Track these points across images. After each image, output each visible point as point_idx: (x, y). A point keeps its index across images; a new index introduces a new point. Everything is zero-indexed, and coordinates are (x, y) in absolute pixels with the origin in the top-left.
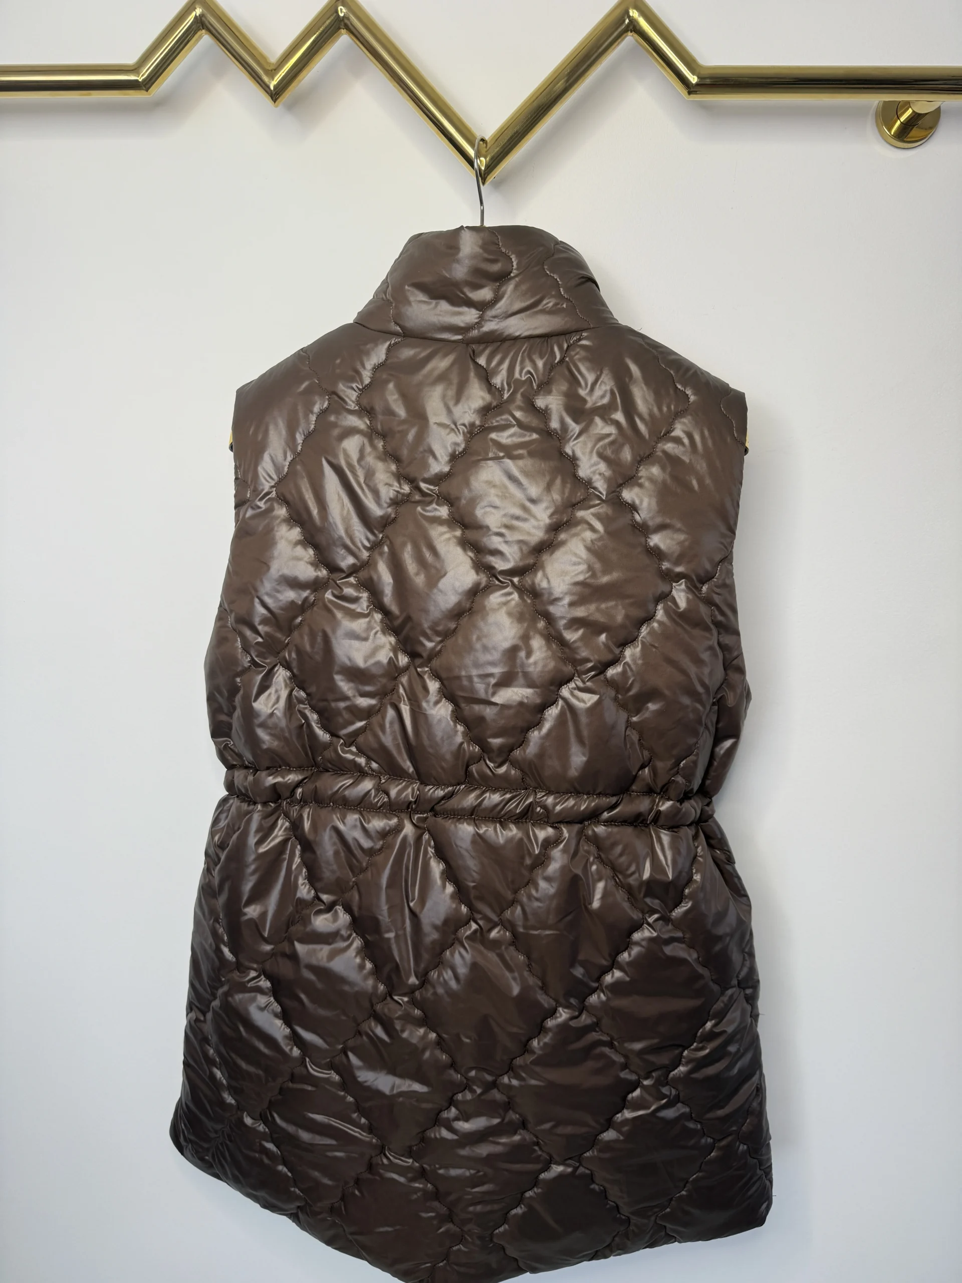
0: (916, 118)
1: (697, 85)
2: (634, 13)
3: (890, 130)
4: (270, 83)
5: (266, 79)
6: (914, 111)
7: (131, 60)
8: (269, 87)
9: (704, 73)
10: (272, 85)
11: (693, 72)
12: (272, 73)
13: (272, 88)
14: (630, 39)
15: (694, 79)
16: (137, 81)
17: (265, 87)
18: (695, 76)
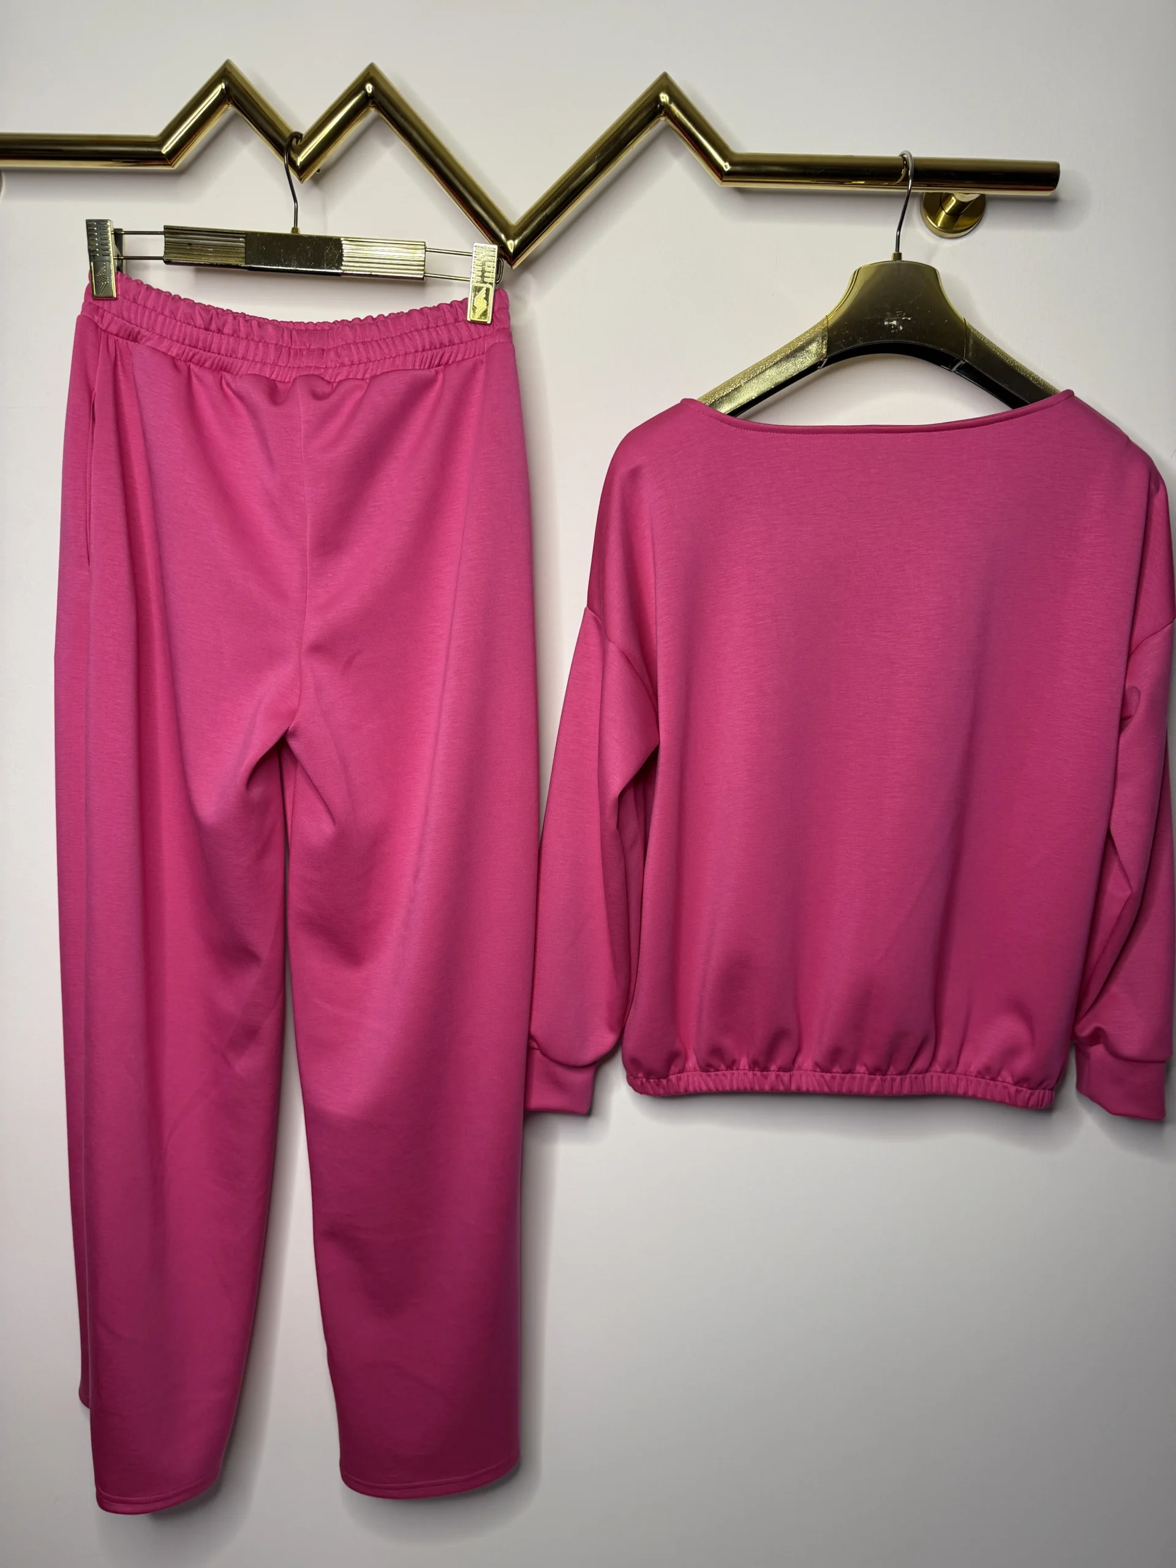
0: (961, 206)
1: (729, 173)
2: (664, 98)
3: (935, 220)
4: (297, 157)
5: (292, 154)
6: (957, 201)
7: (155, 132)
8: (295, 162)
9: (735, 159)
10: (300, 160)
11: (725, 159)
12: (299, 149)
13: (298, 164)
14: (661, 122)
15: (726, 167)
16: (160, 153)
17: (290, 161)
18: (727, 164)
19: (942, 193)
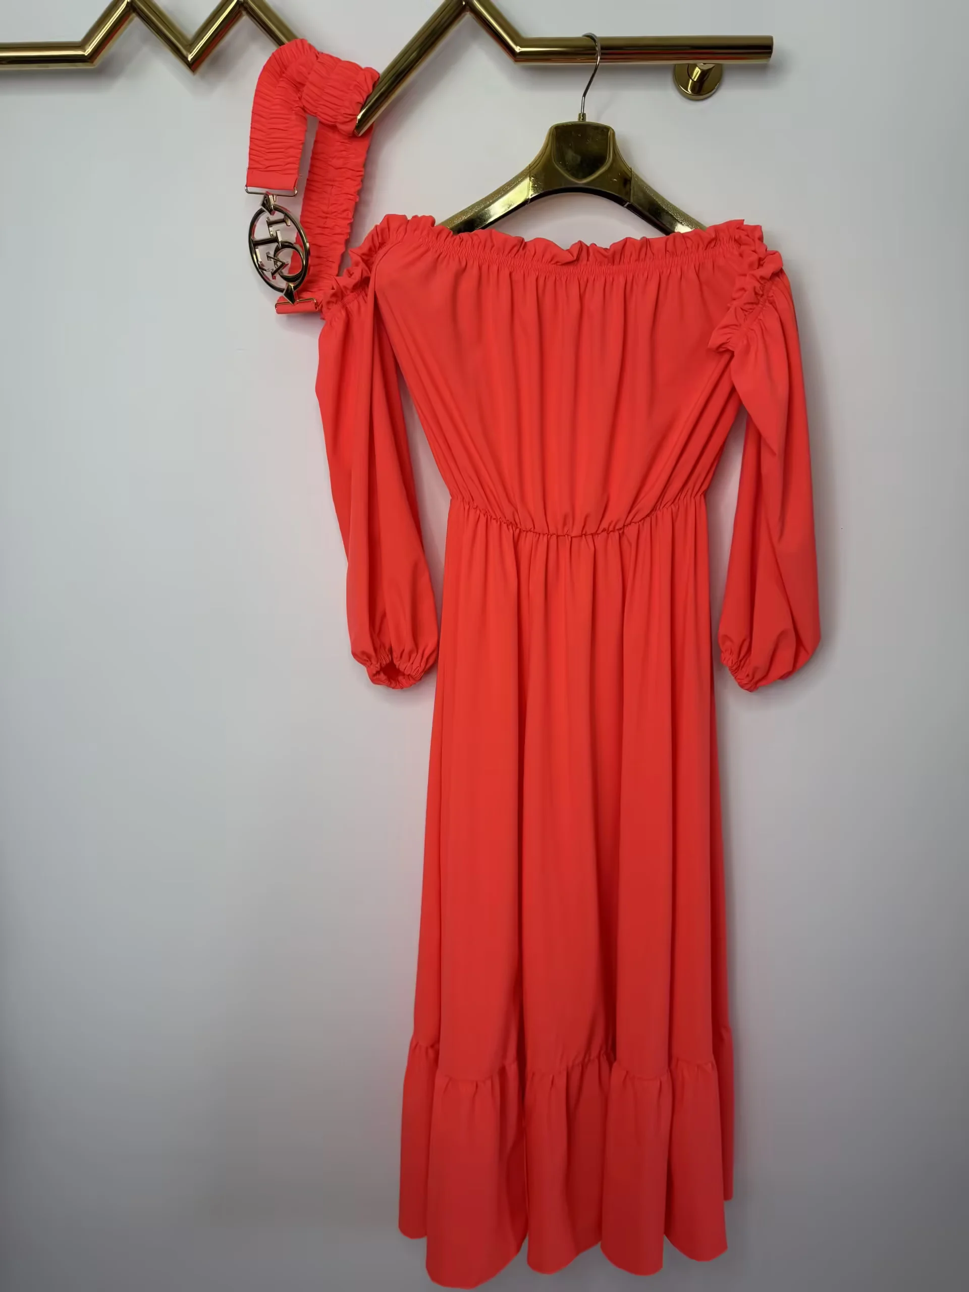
1: (522, 53)
3: (685, 87)
4: (188, 56)
5: (184, 52)
6: (700, 70)
7: (78, 38)
8: (187, 58)
9: (524, 42)
10: (190, 58)
11: (516, 44)
12: (190, 46)
13: (190, 60)
14: (468, 16)
15: (518, 49)
16: (83, 55)
17: (184, 58)
18: (518, 47)
19: (689, 64)
